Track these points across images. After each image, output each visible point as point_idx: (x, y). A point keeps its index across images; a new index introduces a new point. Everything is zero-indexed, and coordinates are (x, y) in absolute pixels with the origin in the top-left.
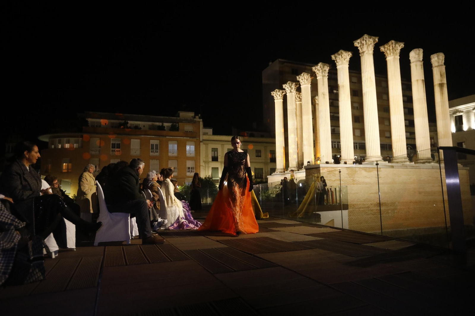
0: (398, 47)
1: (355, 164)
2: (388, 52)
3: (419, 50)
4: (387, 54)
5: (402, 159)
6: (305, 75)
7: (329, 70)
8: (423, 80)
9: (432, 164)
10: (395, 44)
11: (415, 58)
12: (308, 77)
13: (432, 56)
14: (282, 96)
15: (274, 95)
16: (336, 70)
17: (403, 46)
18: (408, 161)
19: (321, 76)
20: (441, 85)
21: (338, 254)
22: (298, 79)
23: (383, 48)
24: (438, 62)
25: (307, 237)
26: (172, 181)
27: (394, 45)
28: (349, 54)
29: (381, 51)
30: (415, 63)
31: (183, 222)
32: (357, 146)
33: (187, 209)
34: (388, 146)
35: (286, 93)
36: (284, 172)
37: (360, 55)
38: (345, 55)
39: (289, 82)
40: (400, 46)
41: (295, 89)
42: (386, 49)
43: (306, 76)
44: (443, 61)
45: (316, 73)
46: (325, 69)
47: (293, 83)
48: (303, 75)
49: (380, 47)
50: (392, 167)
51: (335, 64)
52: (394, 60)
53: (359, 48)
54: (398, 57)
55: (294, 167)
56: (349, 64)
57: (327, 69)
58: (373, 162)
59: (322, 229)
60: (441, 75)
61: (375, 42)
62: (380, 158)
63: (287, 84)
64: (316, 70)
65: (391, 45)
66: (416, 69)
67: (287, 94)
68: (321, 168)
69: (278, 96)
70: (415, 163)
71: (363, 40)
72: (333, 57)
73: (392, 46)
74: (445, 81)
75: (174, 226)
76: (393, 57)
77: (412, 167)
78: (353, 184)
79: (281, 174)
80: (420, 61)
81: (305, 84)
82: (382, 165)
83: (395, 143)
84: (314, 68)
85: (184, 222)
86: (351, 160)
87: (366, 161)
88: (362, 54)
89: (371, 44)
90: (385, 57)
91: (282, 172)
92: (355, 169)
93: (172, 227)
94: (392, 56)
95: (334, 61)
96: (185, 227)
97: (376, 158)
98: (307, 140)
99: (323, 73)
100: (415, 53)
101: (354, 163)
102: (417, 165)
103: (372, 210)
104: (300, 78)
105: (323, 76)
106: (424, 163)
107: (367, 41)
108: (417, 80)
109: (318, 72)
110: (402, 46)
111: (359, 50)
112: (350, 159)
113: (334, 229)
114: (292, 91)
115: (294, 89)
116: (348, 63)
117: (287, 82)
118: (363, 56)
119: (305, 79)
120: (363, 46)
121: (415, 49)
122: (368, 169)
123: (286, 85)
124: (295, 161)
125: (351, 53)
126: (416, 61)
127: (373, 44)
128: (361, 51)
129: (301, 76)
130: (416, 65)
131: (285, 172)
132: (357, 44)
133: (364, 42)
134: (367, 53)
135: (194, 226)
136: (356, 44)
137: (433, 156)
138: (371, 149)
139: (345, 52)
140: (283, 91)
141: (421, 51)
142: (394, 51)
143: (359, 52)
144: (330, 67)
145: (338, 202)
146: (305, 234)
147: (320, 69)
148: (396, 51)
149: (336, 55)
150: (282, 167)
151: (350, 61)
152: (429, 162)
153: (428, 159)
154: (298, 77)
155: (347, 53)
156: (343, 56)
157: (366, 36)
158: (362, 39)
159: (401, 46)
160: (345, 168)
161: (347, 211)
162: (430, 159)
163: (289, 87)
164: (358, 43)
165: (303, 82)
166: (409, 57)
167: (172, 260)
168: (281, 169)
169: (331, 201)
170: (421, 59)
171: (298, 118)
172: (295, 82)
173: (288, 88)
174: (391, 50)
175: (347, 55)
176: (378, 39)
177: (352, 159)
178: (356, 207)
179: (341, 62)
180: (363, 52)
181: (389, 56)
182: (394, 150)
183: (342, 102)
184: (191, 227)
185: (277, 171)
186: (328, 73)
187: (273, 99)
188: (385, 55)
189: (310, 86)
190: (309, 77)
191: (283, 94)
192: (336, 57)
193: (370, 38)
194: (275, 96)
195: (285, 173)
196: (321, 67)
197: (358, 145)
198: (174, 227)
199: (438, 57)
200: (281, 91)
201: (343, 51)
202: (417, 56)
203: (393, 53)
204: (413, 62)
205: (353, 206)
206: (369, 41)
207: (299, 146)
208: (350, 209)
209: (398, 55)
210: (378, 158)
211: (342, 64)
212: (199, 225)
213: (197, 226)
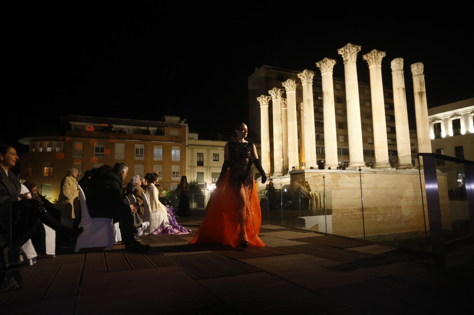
0: (380, 56)
1: (339, 169)
2: (371, 60)
3: (400, 60)
4: (370, 62)
5: (385, 165)
6: (290, 81)
7: (313, 77)
8: (403, 88)
9: (413, 169)
10: (377, 53)
11: (396, 67)
12: (293, 84)
13: (412, 66)
14: (267, 102)
15: (260, 101)
16: (321, 77)
17: (385, 55)
18: (390, 167)
19: (306, 82)
20: (421, 94)
21: (322, 259)
23: (366, 56)
24: (418, 72)
25: (292, 241)
26: (156, 185)
27: (376, 54)
28: (334, 62)
29: (364, 59)
30: (396, 72)
31: (167, 228)
32: (340, 151)
33: (171, 214)
34: (370, 152)
35: (272, 99)
37: (344, 63)
38: (329, 63)
39: (274, 88)
40: (382, 55)
41: (280, 95)
42: (368, 58)
43: (292, 82)
44: (423, 71)
45: (301, 80)
46: (310, 76)
47: (278, 89)
48: (289, 81)
49: (363, 56)
50: (375, 172)
51: (320, 71)
52: (376, 68)
53: (343, 56)
54: (380, 66)
55: (279, 172)
56: (333, 72)
57: (312, 75)
58: (356, 167)
59: (306, 234)
60: (421, 84)
61: (358, 51)
62: (363, 164)
63: (272, 90)
64: (302, 76)
65: (373, 54)
66: (398, 77)
67: (272, 100)
68: (305, 173)
69: (264, 102)
70: (397, 169)
71: (347, 48)
72: (318, 64)
73: (375, 56)
74: (424, 90)
76: (375, 65)
77: (394, 173)
78: (337, 189)
80: (400, 70)
81: (290, 91)
82: (365, 171)
83: (378, 149)
84: (299, 75)
85: (168, 227)
87: (350, 167)
88: (346, 62)
89: (354, 52)
90: (368, 65)
92: (338, 174)
93: (156, 232)
94: (374, 64)
95: (319, 68)
96: (169, 232)
97: (359, 164)
98: (292, 145)
99: (308, 80)
100: (396, 62)
101: (338, 168)
102: (398, 171)
103: (355, 215)
104: (285, 84)
105: (308, 83)
106: (405, 169)
107: (351, 50)
108: (398, 88)
109: (303, 78)
110: (384, 55)
111: (342, 58)
112: (334, 164)
113: (318, 234)
114: (277, 97)
115: (279, 95)
116: (332, 70)
117: (273, 88)
118: (347, 64)
119: (290, 85)
120: (347, 55)
121: (396, 59)
122: (351, 174)
123: (271, 91)
124: (280, 167)
125: (335, 61)
126: (397, 70)
127: (356, 53)
128: (344, 59)
129: (286, 82)
130: (397, 74)
131: (271, 177)
132: (340, 52)
133: (348, 50)
134: (350, 61)
135: (178, 231)
136: (340, 53)
137: (413, 162)
138: (354, 154)
139: (329, 60)
140: (269, 97)
141: (402, 60)
142: (377, 60)
143: (343, 60)
144: (314, 74)
145: (322, 207)
146: (289, 239)
147: (305, 76)
148: (378, 59)
149: (321, 62)
151: (334, 69)
152: (410, 168)
153: (409, 165)
154: (283, 84)
155: (331, 61)
156: (327, 63)
157: (349, 45)
158: (345, 47)
159: (383, 55)
160: (330, 174)
161: (331, 216)
162: (411, 165)
164: (342, 51)
165: (289, 89)
166: (390, 66)
167: (155, 266)
170: (402, 68)
171: (284, 123)
172: (281, 88)
173: (273, 94)
174: (374, 59)
175: (331, 63)
176: (361, 48)
177: (336, 165)
178: (340, 212)
179: (325, 69)
180: (347, 60)
181: (372, 64)
182: (376, 156)
183: (327, 108)
184: (175, 232)
186: (313, 80)
187: (258, 105)
188: (368, 63)
189: (295, 92)
190: (295, 84)
191: (269, 99)
192: (320, 65)
193: (354, 47)
194: (261, 102)
196: (306, 74)
197: (342, 150)
198: (158, 232)
199: (417, 66)
200: (267, 97)
201: (327, 59)
202: (398, 65)
203: (375, 62)
204: (394, 71)
205: (337, 211)
206: (352, 49)
207: (284, 151)
208: (334, 214)
209: (381, 63)
210: (361, 163)
211: (327, 71)
212: (183, 230)
213: (182, 232)
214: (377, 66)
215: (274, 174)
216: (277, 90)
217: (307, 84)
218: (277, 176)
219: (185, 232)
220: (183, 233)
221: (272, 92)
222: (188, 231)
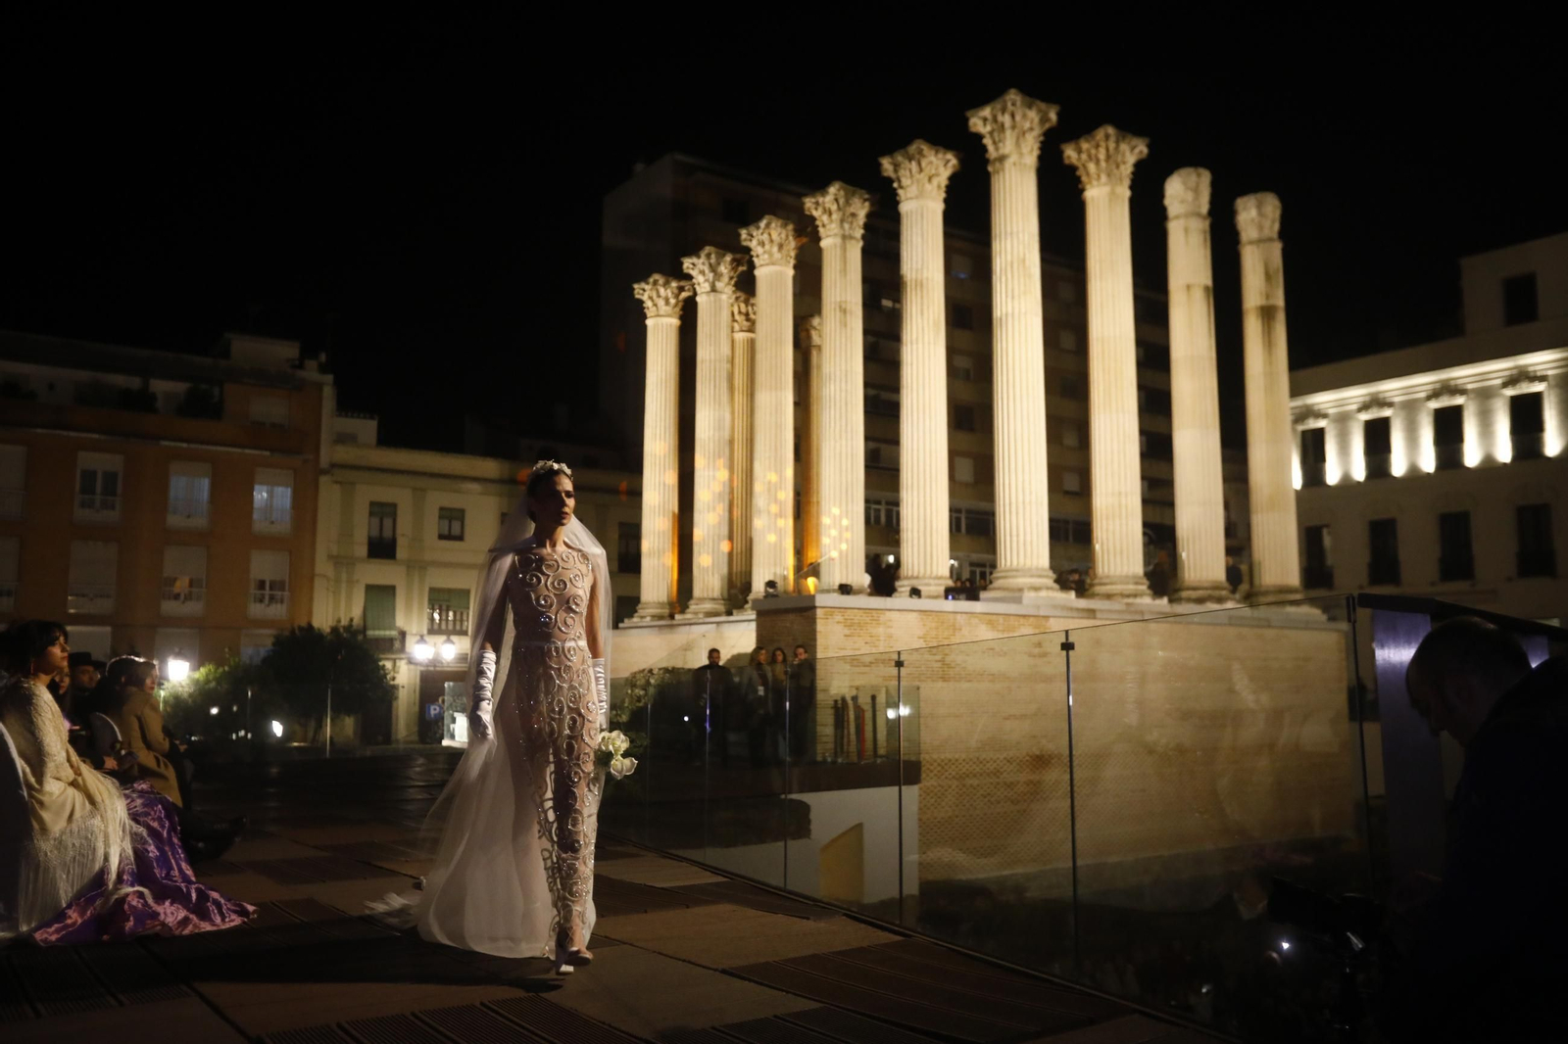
0: (1128, 154)
1: (954, 598)
2: (1092, 167)
3: (1199, 175)
4: (1088, 174)
5: (1127, 583)
6: (773, 225)
7: (869, 216)
8: (1206, 288)
9: (1230, 605)
10: (1117, 142)
11: (1182, 202)
12: (783, 236)
13: (1240, 203)
14: (676, 305)
15: (645, 298)
16: (897, 216)
17: (1145, 150)
18: (1149, 592)
19: (835, 235)
20: (1267, 313)
22: (745, 240)
23: (1075, 150)
24: (1261, 228)
27: (1112, 145)
28: (948, 161)
29: (1067, 162)
30: (1182, 222)
31: (123, 900)
33: (155, 825)
35: (695, 294)
36: (672, 617)
37: (990, 169)
38: (931, 163)
39: (707, 249)
40: (1134, 151)
41: (731, 278)
42: (1084, 156)
43: (779, 229)
44: (1277, 226)
45: (818, 223)
46: (852, 210)
47: (724, 255)
48: (768, 226)
49: (1063, 146)
50: (1091, 613)
51: (894, 193)
52: (1110, 200)
53: (987, 141)
54: (1125, 193)
55: (714, 599)
56: (946, 201)
57: (861, 210)
58: (1021, 590)
60: (1268, 277)
61: (1047, 126)
62: (1047, 577)
63: (699, 257)
64: (820, 210)
65: (1103, 144)
66: (1187, 244)
67: (698, 299)
68: (819, 612)
69: (661, 302)
70: (1171, 601)
71: (1004, 110)
72: (886, 164)
73: (1107, 150)
74: (1280, 299)
75: (69, 921)
76: (1106, 190)
77: (1165, 617)
78: (944, 679)
79: (660, 627)
80: (1199, 215)
81: (773, 264)
82: (1055, 607)
83: (1104, 522)
84: (809, 203)
85: (129, 898)
86: (936, 581)
87: (995, 589)
88: (997, 164)
89: (1031, 129)
90: (1080, 186)
91: (661, 617)
92: (952, 615)
94: (1105, 184)
95: (890, 181)
96: (134, 921)
97: (1032, 576)
98: (769, 491)
99: (846, 226)
100: (1184, 183)
101: (949, 592)
102: (1178, 608)
103: (1010, 785)
104: (752, 236)
105: (844, 237)
106: (1200, 601)
107: (1018, 118)
108: (1188, 287)
109: (825, 218)
110: (1141, 152)
111: (984, 149)
112: (934, 574)
114: (719, 285)
115: (726, 279)
116: (943, 195)
117: (701, 248)
118: (1001, 174)
119: (772, 241)
120: (1002, 135)
121: (1185, 170)
122: (1001, 619)
123: (694, 260)
124: (716, 576)
125: (957, 157)
126: (1188, 215)
127: (1037, 131)
128: (992, 153)
129: (758, 228)
130: (1186, 230)
131: (677, 617)
132: (979, 122)
133: (1006, 119)
134: (1015, 164)
135: (182, 914)
136: (975, 125)
138: (1015, 539)
139: (933, 152)
140: (682, 283)
142: (1114, 167)
143: (987, 156)
144: (872, 205)
145: (882, 751)
147: (834, 207)
148: (1118, 167)
149: (899, 158)
150: (664, 598)
151: (949, 189)
152: (1220, 600)
153: (1216, 587)
154: (744, 233)
155: (940, 156)
156: (923, 164)
157: (1013, 96)
158: (998, 105)
159: (1137, 151)
160: (915, 614)
161: (917, 788)
162: (1223, 589)
163: (706, 269)
164: (985, 120)
165: (766, 256)
166: (1161, 195)
168: (661, 605)
169: (853, 748)
170: (1205, 208)
171: (740, 398)
172: (732, 251)
173: (702, 272)
174: (1103, 164)
175: (941, 164)
176: (1059, 115)
177: (942, 578)
178: (950, 771)
179: (914, 187)
180: (1002, 159)
181: (1095, 183)
182: (1097, 547)
183: (915, 347)
184: (163, 924)
185: (641, 612)
186: (866, 227)
187: (638, 313)
188: (1079, 177)
189: (791, 272)
190: (791, 238)
191: (684, 295)
192: (896, 166)
193: (1030, 107)
194: (648, 304)
195: (674, 622)
196: (836, 200)
198: (68, 926)
199: (1259, 207)
200: (674, 284)
201: (925, 148)
202: (1190, 196)
203: (1109, 175)
204: (1177, 217)
205: (939, 768)
206: (1024, 116)
207: (737, 513)
208: (928, 781)
209: (1127, 182)
210: (1040, 576)
211: (920, 195)
212: (212, 908)
213: (204, 915)
214: (1113, 193)
215: (693, 607)
216: (720, 257)
217: (838, 240)
218: (701, 616)
219: (218, 920)
220: (207, 927)
221: (696, 266)
222: (235, 912)
